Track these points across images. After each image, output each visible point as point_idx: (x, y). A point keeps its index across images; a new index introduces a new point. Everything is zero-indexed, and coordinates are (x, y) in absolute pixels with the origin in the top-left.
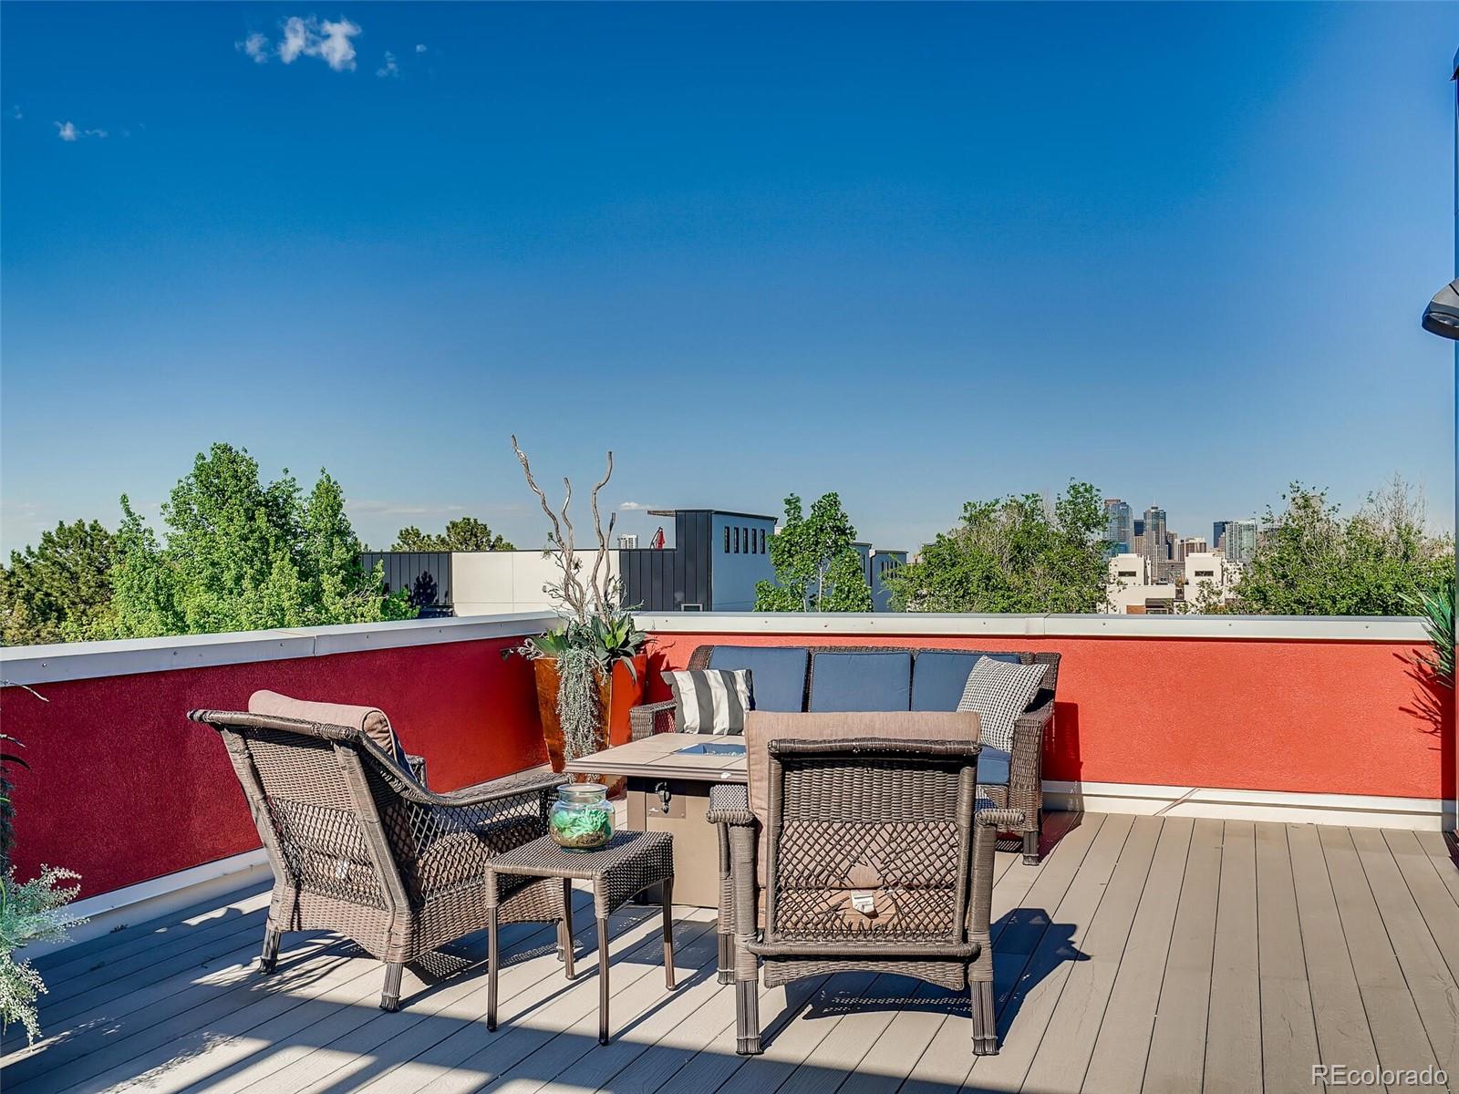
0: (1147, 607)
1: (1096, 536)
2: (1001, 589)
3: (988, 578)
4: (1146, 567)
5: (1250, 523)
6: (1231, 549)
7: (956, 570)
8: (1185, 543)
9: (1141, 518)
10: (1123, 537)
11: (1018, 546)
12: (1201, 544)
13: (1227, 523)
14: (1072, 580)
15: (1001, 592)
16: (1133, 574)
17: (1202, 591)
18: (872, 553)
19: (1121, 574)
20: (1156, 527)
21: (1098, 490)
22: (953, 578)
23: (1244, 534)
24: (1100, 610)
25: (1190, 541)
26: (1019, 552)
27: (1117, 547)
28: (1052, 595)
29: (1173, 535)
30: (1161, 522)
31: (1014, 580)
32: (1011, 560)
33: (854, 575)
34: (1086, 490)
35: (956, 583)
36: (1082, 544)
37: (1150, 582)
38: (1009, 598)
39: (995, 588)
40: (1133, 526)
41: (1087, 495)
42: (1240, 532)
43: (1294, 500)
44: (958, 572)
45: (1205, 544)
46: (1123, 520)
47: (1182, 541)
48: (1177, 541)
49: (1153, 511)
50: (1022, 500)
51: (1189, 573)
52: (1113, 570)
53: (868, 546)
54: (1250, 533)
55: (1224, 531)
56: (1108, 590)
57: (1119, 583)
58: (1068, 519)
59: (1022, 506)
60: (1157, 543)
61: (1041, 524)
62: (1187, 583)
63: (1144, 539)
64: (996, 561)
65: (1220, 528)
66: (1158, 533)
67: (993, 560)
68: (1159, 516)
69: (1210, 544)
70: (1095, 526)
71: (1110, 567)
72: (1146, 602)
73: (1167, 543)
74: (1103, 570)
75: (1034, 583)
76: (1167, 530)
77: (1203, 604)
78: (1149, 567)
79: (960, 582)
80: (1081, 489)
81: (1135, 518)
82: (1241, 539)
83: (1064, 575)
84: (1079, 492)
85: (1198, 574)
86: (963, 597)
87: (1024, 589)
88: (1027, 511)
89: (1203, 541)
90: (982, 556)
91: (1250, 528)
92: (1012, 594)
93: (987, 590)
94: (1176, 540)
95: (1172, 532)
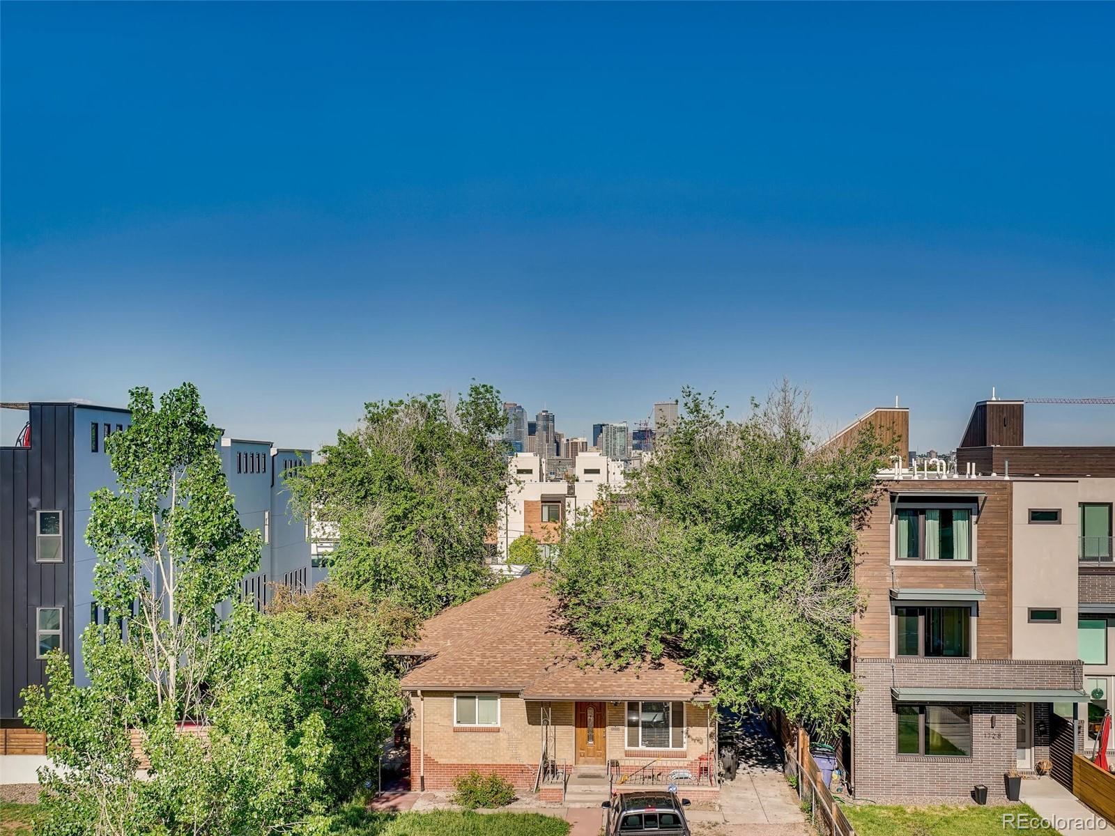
0: (542, 502)
1: (495, 437)
2: (403, 489)
3: (391, 478)
4: (541, 465)
5: (622, 425)
6: (607, 448)
7: (356, 470)
8: (570, 442)
9: (533, 420)
10: (519, 435)
11: (421, 446)
12: (583, 443)
13: (604, 425)
14: (475, 481)
15: (403, 493)
16: (530, 472)
17: (600, 495)
18: (273, 452)
19: (520, 472)
20: (546, 428)
21: (498, 392)
22: (354, 478)
23: (618, 434)
24: (501, 510)
25: (575, 441)
26: (422, 452)
27: (513, 447)
28: (455, 496)
29: (560, 435)
30: (551, 424)
31: (415, 479)
32: (414, 460)
33: (214, 481)
34: (487, 391)
35: (358, 483)
36: (483, 445)
37: (545, 480)
38: (412, 498)
39: (397, 489)
40: (527, 427)
41: (488, 396)
42: (615, 433)
43: (686, 405)
44: (359, 472)
45: (586, 443)
46: (518, 420)
47: (568, 440)
48: (564, 441)
49: (544, 414)
50: (423, 399)
51: (579, 471)
52: (512, 470)
53: (270, 445)
54: (623, 434)
55: (601, 432)
56: (507, 490)
57: (518, 483)
58: (470, 419)
59: (425, 406)
60: (547, 441)
61: (443, 424)
62: (577, 480)
63: (536, 438)
64: (398, 461)
65: (598, 429)
66: (547, 433)
67: (395, 459)
68: (549, 418)
69: (590, 444)
70: (496, 427)
71: (509, 468)
72: (541, 498)
73: (556, 442)
74: (502, 471)
75: (437, 484)
76: (555, 431)
77: (602, 508)
78: (544, 465)
79: (362, 483)
80: (482, 390)
81: (528, 420)
82: (615, 439)
83: (467, 475)
84: (481, 393)
85: (587, 471)
86: (365, 497)
87: (427, 489)
88: (429, 411)
89: (585, 441)
90: (384, 456)
91: (622, 430)
92: (414, 495)
93: (390, 491)
94: (562, 439)
95: (559, 433)
